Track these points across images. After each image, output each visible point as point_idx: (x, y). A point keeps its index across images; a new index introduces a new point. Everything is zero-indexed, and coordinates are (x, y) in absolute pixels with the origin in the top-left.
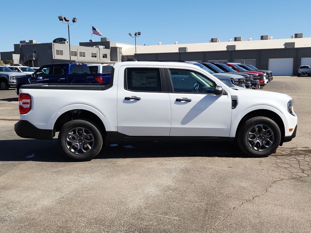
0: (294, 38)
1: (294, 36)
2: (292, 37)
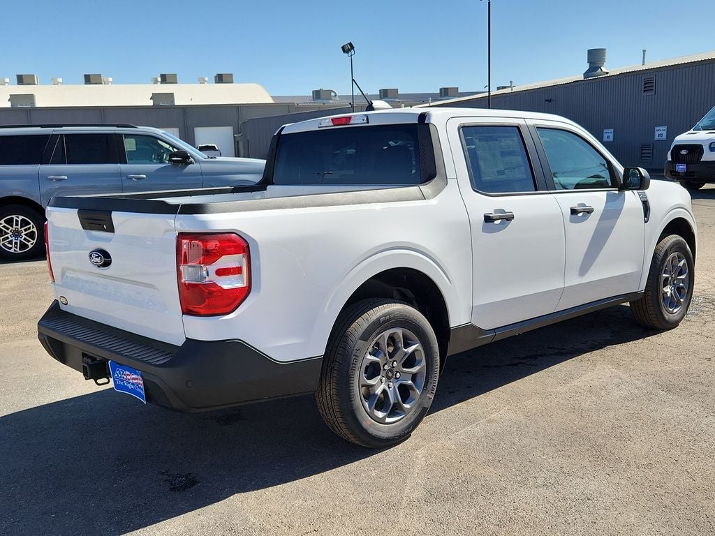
0: (159, 83)
1: (159, 79)
2: (156, 82)
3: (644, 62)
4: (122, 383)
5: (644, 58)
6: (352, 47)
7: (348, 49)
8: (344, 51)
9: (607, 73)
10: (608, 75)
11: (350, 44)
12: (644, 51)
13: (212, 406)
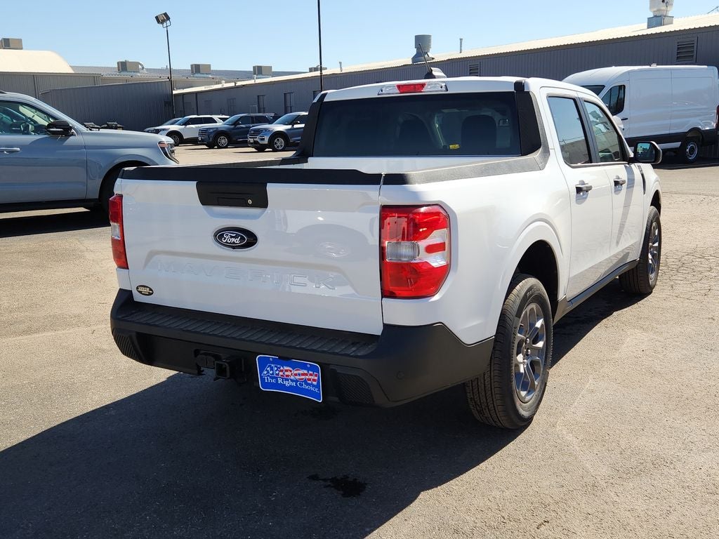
3: (461, 50)
4: (274, 381)
5: (461, 46)
6: (168, 18)
7: (163, 19)
8: (158, 21)
9: (433, 59)
10: (434, 61)
11: (165, 14)
12: (461, 40)
13: (398, 401)
